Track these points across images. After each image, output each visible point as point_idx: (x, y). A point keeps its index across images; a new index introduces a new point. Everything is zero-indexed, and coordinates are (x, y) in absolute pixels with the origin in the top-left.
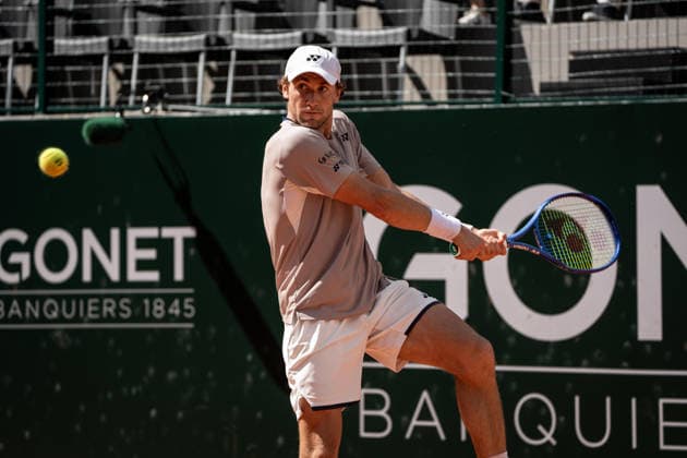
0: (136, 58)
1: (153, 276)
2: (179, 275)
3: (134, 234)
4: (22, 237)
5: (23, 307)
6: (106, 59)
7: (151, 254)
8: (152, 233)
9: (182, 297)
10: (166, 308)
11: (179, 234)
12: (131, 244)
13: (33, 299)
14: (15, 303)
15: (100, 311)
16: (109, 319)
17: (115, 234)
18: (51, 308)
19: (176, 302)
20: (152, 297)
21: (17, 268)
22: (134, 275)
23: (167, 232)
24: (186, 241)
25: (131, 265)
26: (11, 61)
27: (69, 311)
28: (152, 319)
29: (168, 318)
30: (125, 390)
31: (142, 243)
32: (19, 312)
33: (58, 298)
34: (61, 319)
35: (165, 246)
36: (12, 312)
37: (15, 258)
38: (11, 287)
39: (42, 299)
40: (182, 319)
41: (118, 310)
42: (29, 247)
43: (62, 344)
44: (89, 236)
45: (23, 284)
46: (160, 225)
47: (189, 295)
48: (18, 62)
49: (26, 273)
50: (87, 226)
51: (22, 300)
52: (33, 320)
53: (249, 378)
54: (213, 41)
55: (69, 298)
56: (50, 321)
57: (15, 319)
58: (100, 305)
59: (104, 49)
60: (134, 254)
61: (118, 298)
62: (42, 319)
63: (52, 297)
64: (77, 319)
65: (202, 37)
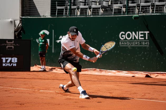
0: (141, 7)
1: (143, 39)
2: (147, 38)
3: (140, 32)
4: (124, 33)
5: (124, 43)
6: (136, 7)
7: (143, 35)
8: (143, 32)
9: (147, 42)
10: (145, 43)
11: (147, 32)
12: (140, 34)
13: (125, 42)
14: (123, 43)
15: (135, 44)
16: (136, 45)
17: (137, 32)
18: (128, 43)
19: (146, 42)
20: (143, 42)
21: (123, 37)
22: (140, 38)
23: (145, 32)
24: (148, 33)
25: (140, 37)
26: (122, 7)
27: (131, 44)
28: (143, 45)
29: (145, 45)
30: (139, 55)
31: (141, 34)
32: (123, 44)
33: (129, 42)
34: (129, 45)
35: (145, 34)
36: (122, 44)
37: (123, 36)
38: (122, 40)
39: (127, 42)
40: (147, 45)
41: (138, 43)
42: (125, 34)
43: (129, 48)
44: (133, 33)
45: (124, 40)
46: (144, 31)
47: (148, 41)
48: (124, 7)
49: (124, 38)
50: (133, 31)
51: (124, 42)
52: (125, 45)
53: (157, 54)
54: (152, 4)
55: (131, 42)
56: (128, 45)
57: (123, 45)
58: (135, 43)
59: (136, 5)
60: (140, 35)
61: (138, 42)
62: (127, 45)
63: (128, 41)
64: (132, 45)
65: (151, 3)
